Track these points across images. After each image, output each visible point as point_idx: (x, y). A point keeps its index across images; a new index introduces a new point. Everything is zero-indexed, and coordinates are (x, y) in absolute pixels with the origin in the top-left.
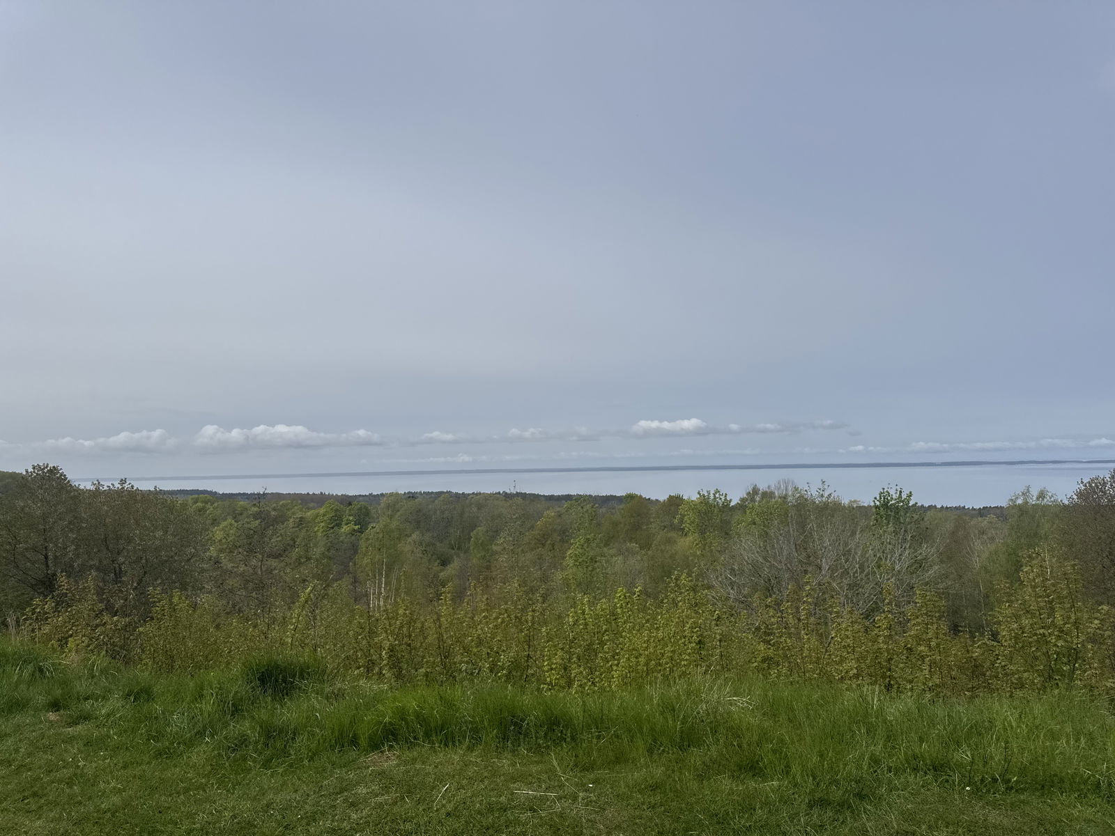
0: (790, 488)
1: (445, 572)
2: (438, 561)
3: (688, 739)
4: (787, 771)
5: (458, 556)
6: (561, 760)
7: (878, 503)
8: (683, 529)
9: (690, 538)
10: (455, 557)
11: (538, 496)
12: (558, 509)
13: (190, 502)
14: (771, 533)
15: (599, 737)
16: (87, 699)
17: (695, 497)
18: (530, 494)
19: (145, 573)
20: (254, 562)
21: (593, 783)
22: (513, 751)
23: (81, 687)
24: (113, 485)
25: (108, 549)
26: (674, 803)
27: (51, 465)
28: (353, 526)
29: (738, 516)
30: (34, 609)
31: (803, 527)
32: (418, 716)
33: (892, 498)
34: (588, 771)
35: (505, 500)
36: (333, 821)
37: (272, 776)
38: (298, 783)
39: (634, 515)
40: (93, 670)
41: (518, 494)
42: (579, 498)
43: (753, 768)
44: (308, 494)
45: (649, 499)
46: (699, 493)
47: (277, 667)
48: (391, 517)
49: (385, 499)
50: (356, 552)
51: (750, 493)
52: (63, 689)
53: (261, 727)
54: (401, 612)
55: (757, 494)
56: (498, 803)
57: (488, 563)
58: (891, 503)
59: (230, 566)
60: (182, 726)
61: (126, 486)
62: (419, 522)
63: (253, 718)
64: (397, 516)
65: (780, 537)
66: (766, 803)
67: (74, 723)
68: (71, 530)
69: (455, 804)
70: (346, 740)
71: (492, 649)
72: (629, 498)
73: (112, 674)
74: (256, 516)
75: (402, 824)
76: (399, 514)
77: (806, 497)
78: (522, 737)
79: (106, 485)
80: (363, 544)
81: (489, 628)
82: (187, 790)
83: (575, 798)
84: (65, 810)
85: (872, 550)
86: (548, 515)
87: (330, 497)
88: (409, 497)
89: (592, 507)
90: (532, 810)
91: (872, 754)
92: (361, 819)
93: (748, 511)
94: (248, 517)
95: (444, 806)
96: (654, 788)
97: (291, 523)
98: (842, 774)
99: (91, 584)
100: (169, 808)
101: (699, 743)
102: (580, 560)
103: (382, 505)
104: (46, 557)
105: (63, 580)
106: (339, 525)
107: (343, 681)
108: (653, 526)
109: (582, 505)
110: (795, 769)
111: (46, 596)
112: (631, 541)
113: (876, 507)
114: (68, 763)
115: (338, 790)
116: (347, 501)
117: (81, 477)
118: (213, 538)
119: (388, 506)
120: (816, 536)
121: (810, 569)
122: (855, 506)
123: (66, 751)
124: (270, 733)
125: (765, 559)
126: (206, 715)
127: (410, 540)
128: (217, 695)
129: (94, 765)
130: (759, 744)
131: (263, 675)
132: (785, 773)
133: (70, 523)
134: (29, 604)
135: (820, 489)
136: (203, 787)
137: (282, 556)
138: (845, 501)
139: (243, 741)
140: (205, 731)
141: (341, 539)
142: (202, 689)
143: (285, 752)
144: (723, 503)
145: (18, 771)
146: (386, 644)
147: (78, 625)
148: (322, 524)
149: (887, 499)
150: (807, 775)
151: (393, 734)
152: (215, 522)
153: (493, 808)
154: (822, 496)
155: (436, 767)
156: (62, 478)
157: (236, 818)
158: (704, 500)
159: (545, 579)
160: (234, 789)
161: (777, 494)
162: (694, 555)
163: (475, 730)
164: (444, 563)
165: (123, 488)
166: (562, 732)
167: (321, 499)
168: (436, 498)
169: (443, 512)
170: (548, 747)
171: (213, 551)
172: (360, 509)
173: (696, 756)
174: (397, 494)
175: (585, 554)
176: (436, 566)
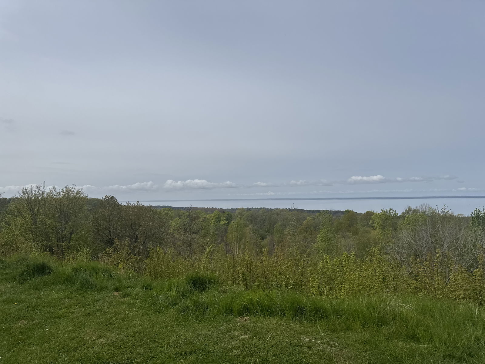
0: (427, 208)
1: (263, 242)
2: (261, 237)
3: (381, 321)
4: (431, 340)
5: (269, 235)
6: (321, 327)
7: (473, 215)
8: (374, 227)
9: (377, 231)
10: (267, 236)
11: (304, 210)
12: (313, 216)
13: (162, 210)
14: (418, 229)
15: (338, 318)
16: (128, 288)
17: (379, 212)
18: (300, 209)
19: (146, 239)
20: (187, 235)
21: (337, 338)
22: (300, 321)
23: (126, 282)
24: (134, 203)
25: (132, 229)
26: (376, 350)
27: (111, 196)
28: (225, 221)
29: (401, 221)
30: (106, 252)
31: (434, 226)
32: (258, 302)
33: (481, 213)
34: (334, 332)
35: (289, 212)
36: (224, 344)
37: (199, 324)
38: (209, 327)
39: (350, 219)
40: (129, 276)
41: (295, 209)
42: (323, 212)
43: (414, 338)
44: (207, 208)
45: (357, 212)
46: (382, 210)
47: (200, 278)
48: (241, 218)
49: (238, 210)
50: (226, 232)
51: (407, 210)
52: (119, 283)
53: (194, 303)
54: (247, 258)
55: (411, 211)
56: (294, 343)
57: (282, 239)
58: (480, 215)
59: (178, 236)
60: (164, 301)
61: (139, 204)
62: (252, 221)
63: (191, 299)
64: (243, 218)
65: (423, 231)
66: (421, 355)
67: (124, 297)
68: (119, 221)
69: (275, 342)
70: (228, 311)
71: (286, 276)
72: (347, 212)
73: (136, 278)
74: (188, 217)
75: (253, 348)
76: (243, 217)
77: (435, 212)
78: (303, 315)
79: (131, 204)
80: (229, 229)
81: (284, 267)
82: (166, 327)
83: (329, 344)
84: (122, 330)
85: (471, 238)
86: (309, 219)
87: (216, 209)
88: (248, 210)
89: (330, 216)
90: (309, 347)
91: (476, 336)
92: (236, 345)
93: (406, 219)
94: (185, 217)
95: (270, 342)
96: (366, 343)
97: (201, 219)
98: (461, 344)
99: (126, 242)
100: (160, 333)
101: (387, 324)
102: (324, 239)
103: (237, 213)
104: (110, 232)
105: (116, 241)
106: (220, 221)
107: (226, 285)
108: (359, 225)
109: (325, 215)
110: (436, 339)
111: (110, 247)
112: (348, 231)
113: (473, 217)
114: (122, 313)
115: (226, 331)
116: (223, 211)
117: (122, 201)
118: (172, 225)
119: (239, 214)
120: (441, 231)
121: (437, 246)
122: (461, 217)
123: (121, 307)
124: (198, 305)
125: (415, 241)
126: (172, 297)
127: (248, 228)
128: (177, 289)
129: (132, 314)
130: (417, 326)
131: (194, 282)
132: (430, 341)
133: (118, 218)
134: (105, 250)
135: (443, 208)
136: (172, 326)
137: (198, 233)
138: (456, 214)
139: (187, 308)
140: (172, 303)
141: (221, 226)
142: (171, 286)
143: (203, 314)
144: (394, 215)
145: (104, 314)
146: (241, 272)
147: (122, 259)
148: (213, 220)
149: (479, 213)
150: (442, 343)
151: (248, 310)
152: (172, 219)
153: (292, 345)
154: (444, 212)
155: (266, 325)
156: (116, 200)
157: (186, 339)
158: (384, 213)
159: (308, 247)
160: (184, 328)
161: (420, 211)
162: (379, 239)
163: (283, 311)
164: (263, 238)
165: (138, 205)
166: (321, 314)
167: (212, 210)
168: (259, 211)
169: (262, 217)
170: (315, 321)
171: (171, 231)
172: (228, 214)
173: (385, 330)
174: (243, 208)
175: (326, 237)
176: (259, 239)
